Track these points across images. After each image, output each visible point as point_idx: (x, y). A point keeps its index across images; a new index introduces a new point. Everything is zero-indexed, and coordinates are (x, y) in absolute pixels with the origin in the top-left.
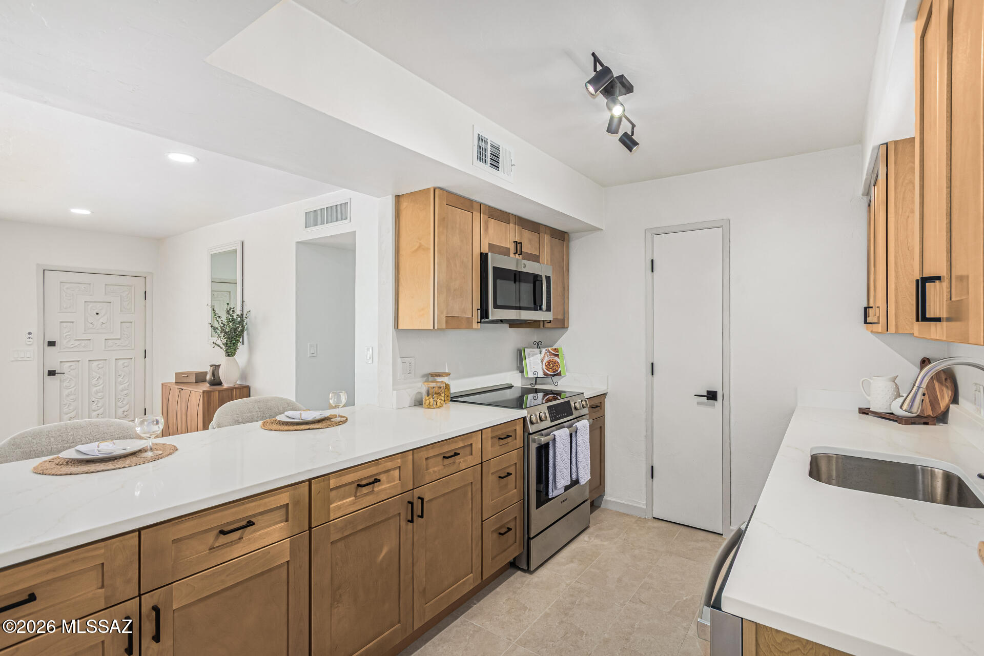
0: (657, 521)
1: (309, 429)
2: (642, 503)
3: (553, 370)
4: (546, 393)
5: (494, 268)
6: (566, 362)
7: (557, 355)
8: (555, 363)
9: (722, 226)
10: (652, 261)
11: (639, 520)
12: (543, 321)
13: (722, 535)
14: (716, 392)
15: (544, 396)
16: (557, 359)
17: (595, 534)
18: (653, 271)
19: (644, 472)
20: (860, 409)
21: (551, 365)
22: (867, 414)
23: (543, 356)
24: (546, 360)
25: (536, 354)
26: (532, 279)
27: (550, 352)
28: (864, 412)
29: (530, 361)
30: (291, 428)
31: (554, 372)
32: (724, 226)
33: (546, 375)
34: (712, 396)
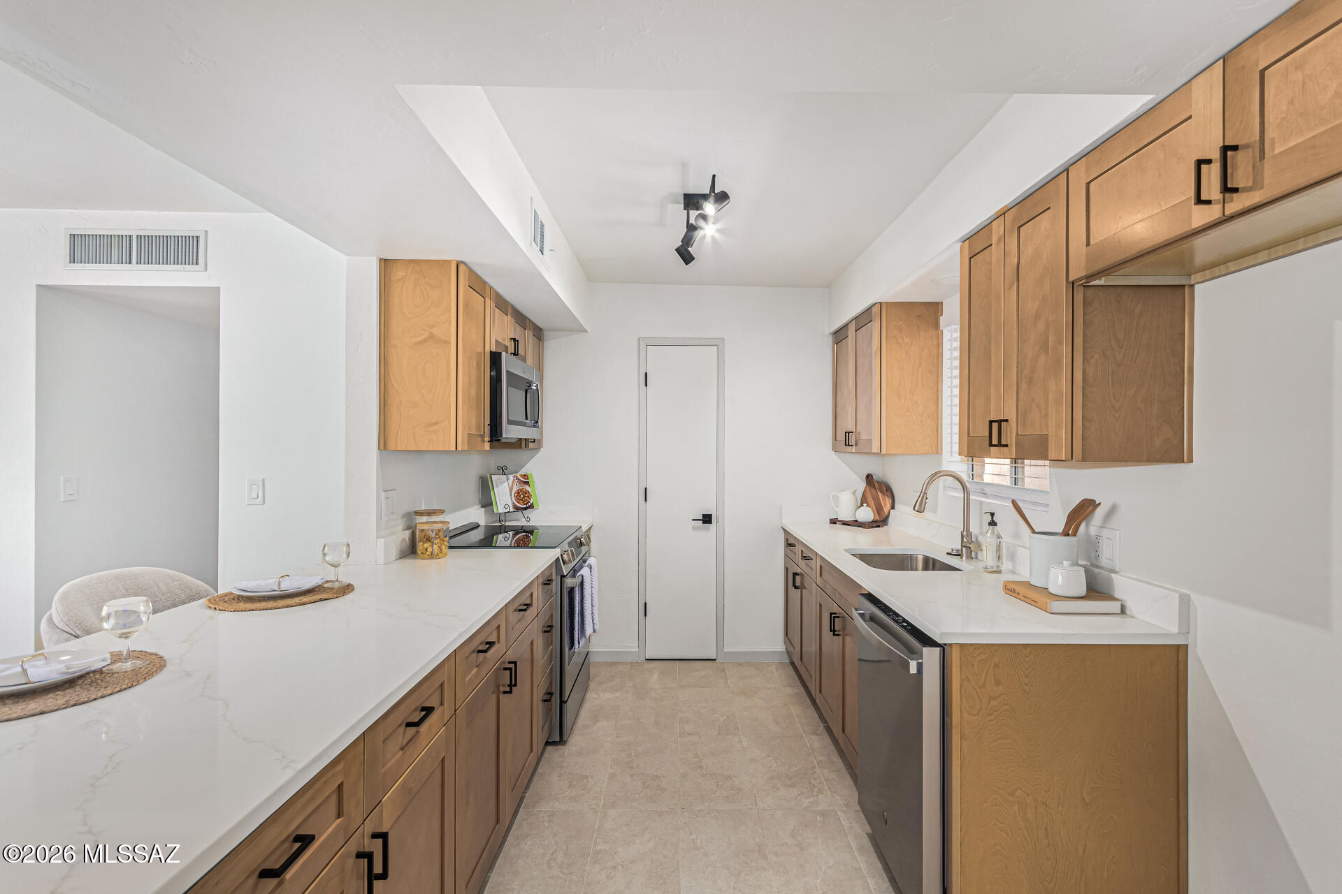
0: (649, 662)
1: (321, 600)
2: (633, 647)
3: (524, 502)
4: (518, 530)
5: (508, 372)
6: (538, 491)
7: (527, 483)
8: (526, 493)
9: (717, 345)
10: (646, 374)
11: (633, 665)
12: (526, 439)
13: (715, 660)
14: (711, 515)
15: (514, 535)
16: (527, 488)
17: (601, 689)
18: (646, 385)
19: (635, 610)
20: (830, 520)
21: (522, 496)
22: (835, 523)
23: (511, 484)
24: (515, 489)
25: (504, 482)
26: (524, 386)
27: (519, 479)
28: (833, 521)
29: (498, 490)
30: (271, 604)
31: (526, 504)
32: (718, 344)
33: (517, 508)
34: (707, 519)
